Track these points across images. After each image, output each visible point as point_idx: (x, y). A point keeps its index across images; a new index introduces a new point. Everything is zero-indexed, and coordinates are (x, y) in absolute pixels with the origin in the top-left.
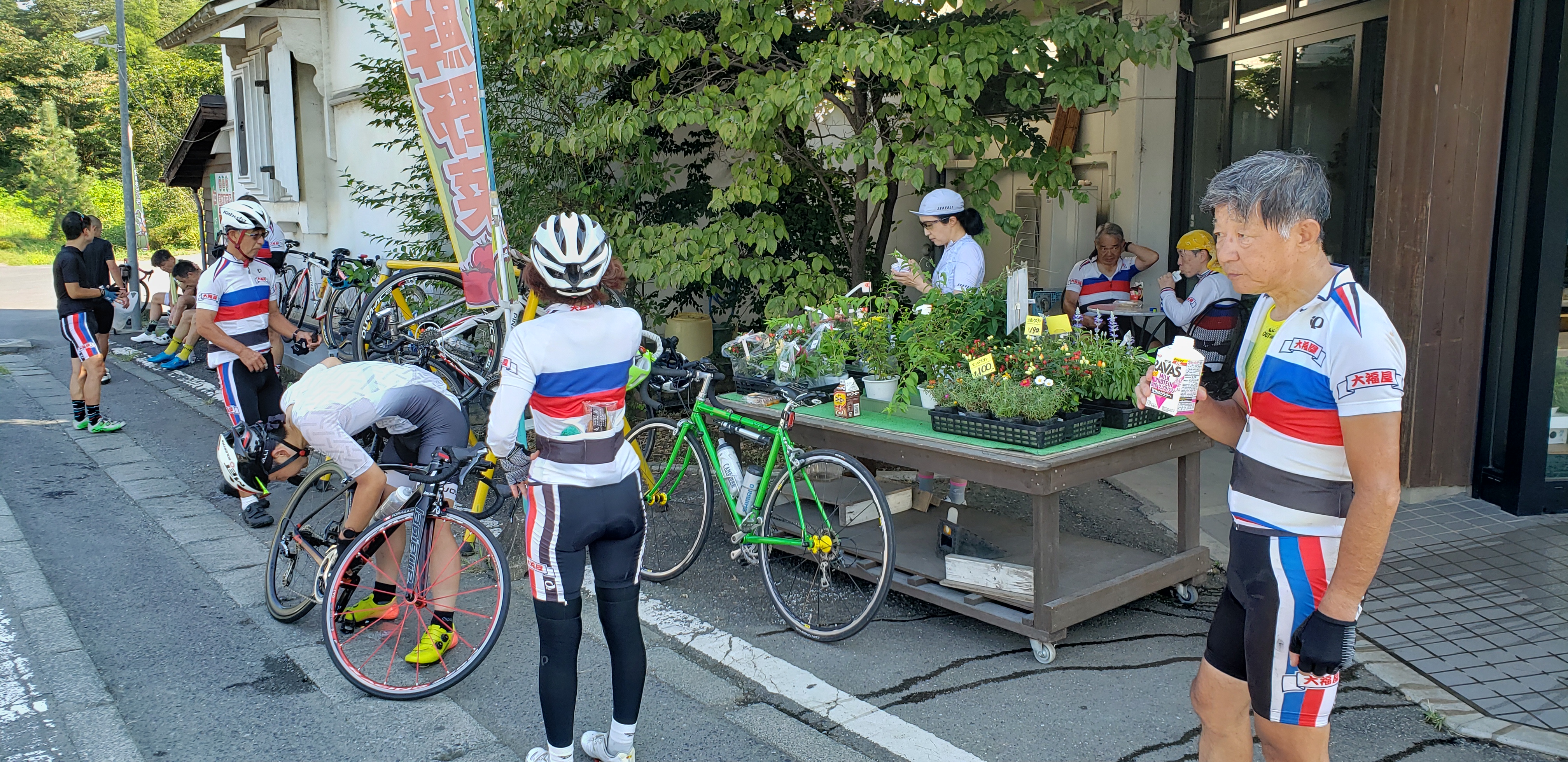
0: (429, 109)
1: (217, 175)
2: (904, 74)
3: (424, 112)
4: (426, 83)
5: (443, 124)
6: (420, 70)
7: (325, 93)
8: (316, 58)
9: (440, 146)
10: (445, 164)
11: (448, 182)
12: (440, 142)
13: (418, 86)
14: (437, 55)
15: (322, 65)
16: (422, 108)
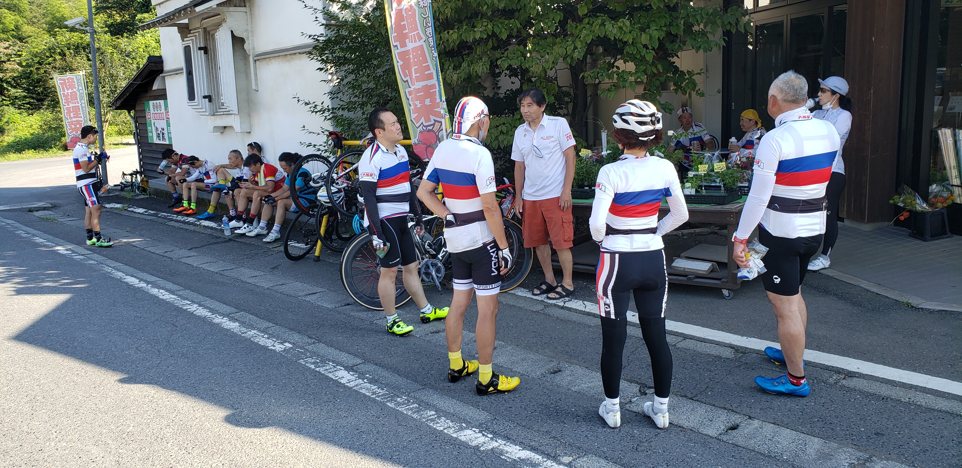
0: (401, 63)
1: (151, 103)
2: (628, 38)
3: (399, 64)
4: (401, 50)
5: (407, 71)
6: (397, 43)
7: (251, 53)
8: (245, 34)
9: (405, 82)
10: (407, 90)
11: (408, 99)
12: (405, 79)
13: (397, 51)
14: (405, 36)
15: (248, 38)
16: (398, 62)
